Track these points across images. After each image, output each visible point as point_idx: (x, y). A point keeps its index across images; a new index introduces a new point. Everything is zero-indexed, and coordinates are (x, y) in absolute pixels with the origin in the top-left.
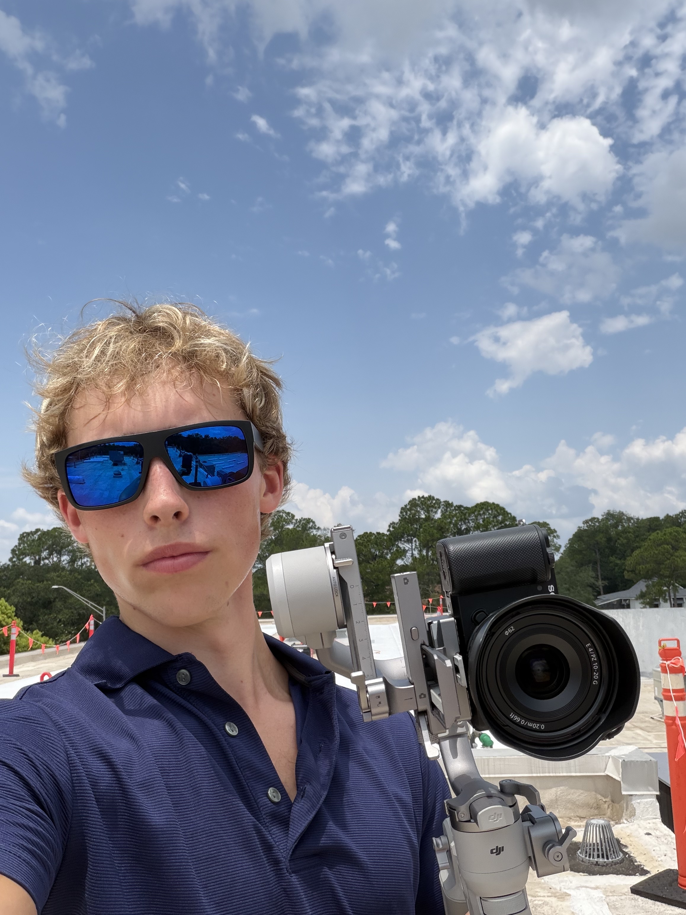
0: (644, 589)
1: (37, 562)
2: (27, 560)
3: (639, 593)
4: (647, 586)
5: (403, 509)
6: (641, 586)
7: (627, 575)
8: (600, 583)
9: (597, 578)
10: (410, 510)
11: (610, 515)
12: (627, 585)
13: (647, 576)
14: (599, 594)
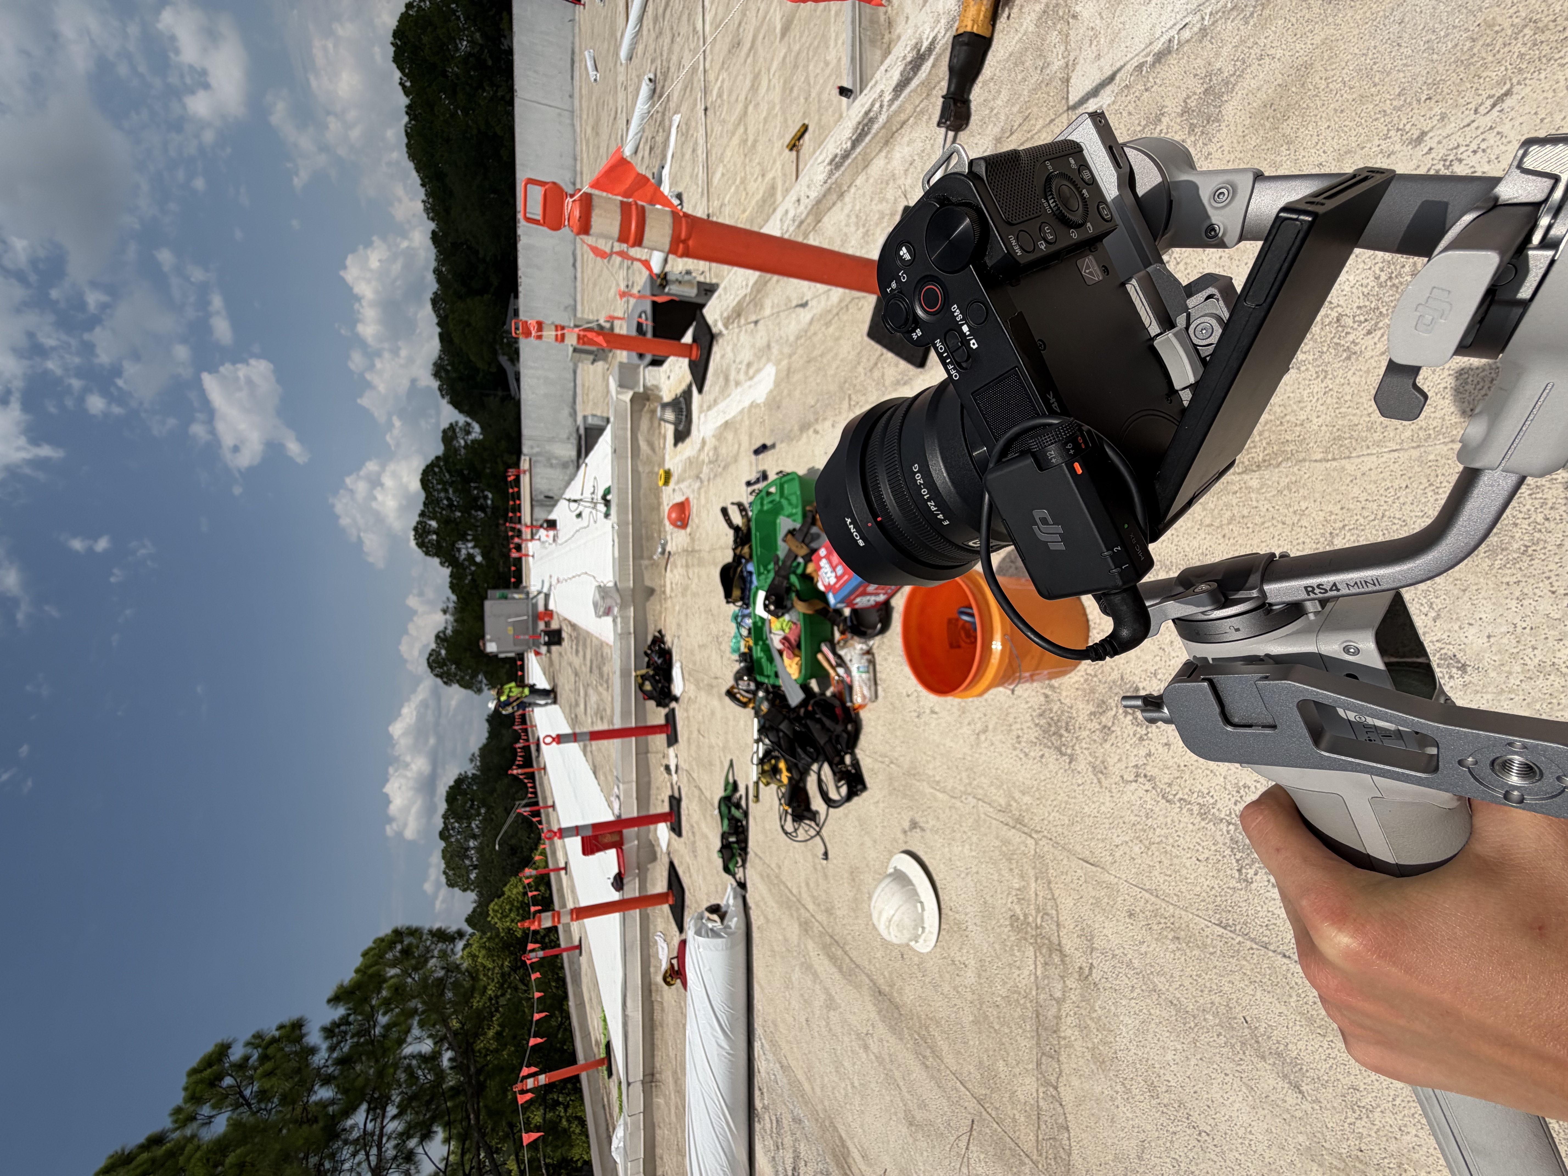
0: (506, 358)
1: (475, 867)
2: (473, 876)
3: (509, 363)
4: (504, 354)
5: (427, 553)
6: (503, 360)
7: (494, 369)
8: (500, 393)
9: (495, 395)
10: (427, 548)
11: (436, 375)
12: (502, 371)
13: (495, 353)
14: (510, 395)
